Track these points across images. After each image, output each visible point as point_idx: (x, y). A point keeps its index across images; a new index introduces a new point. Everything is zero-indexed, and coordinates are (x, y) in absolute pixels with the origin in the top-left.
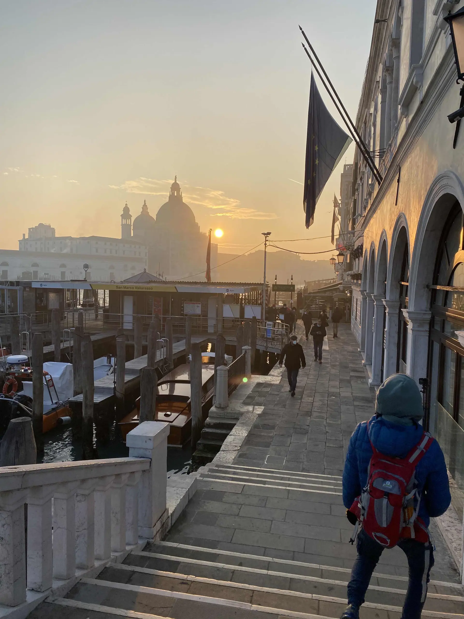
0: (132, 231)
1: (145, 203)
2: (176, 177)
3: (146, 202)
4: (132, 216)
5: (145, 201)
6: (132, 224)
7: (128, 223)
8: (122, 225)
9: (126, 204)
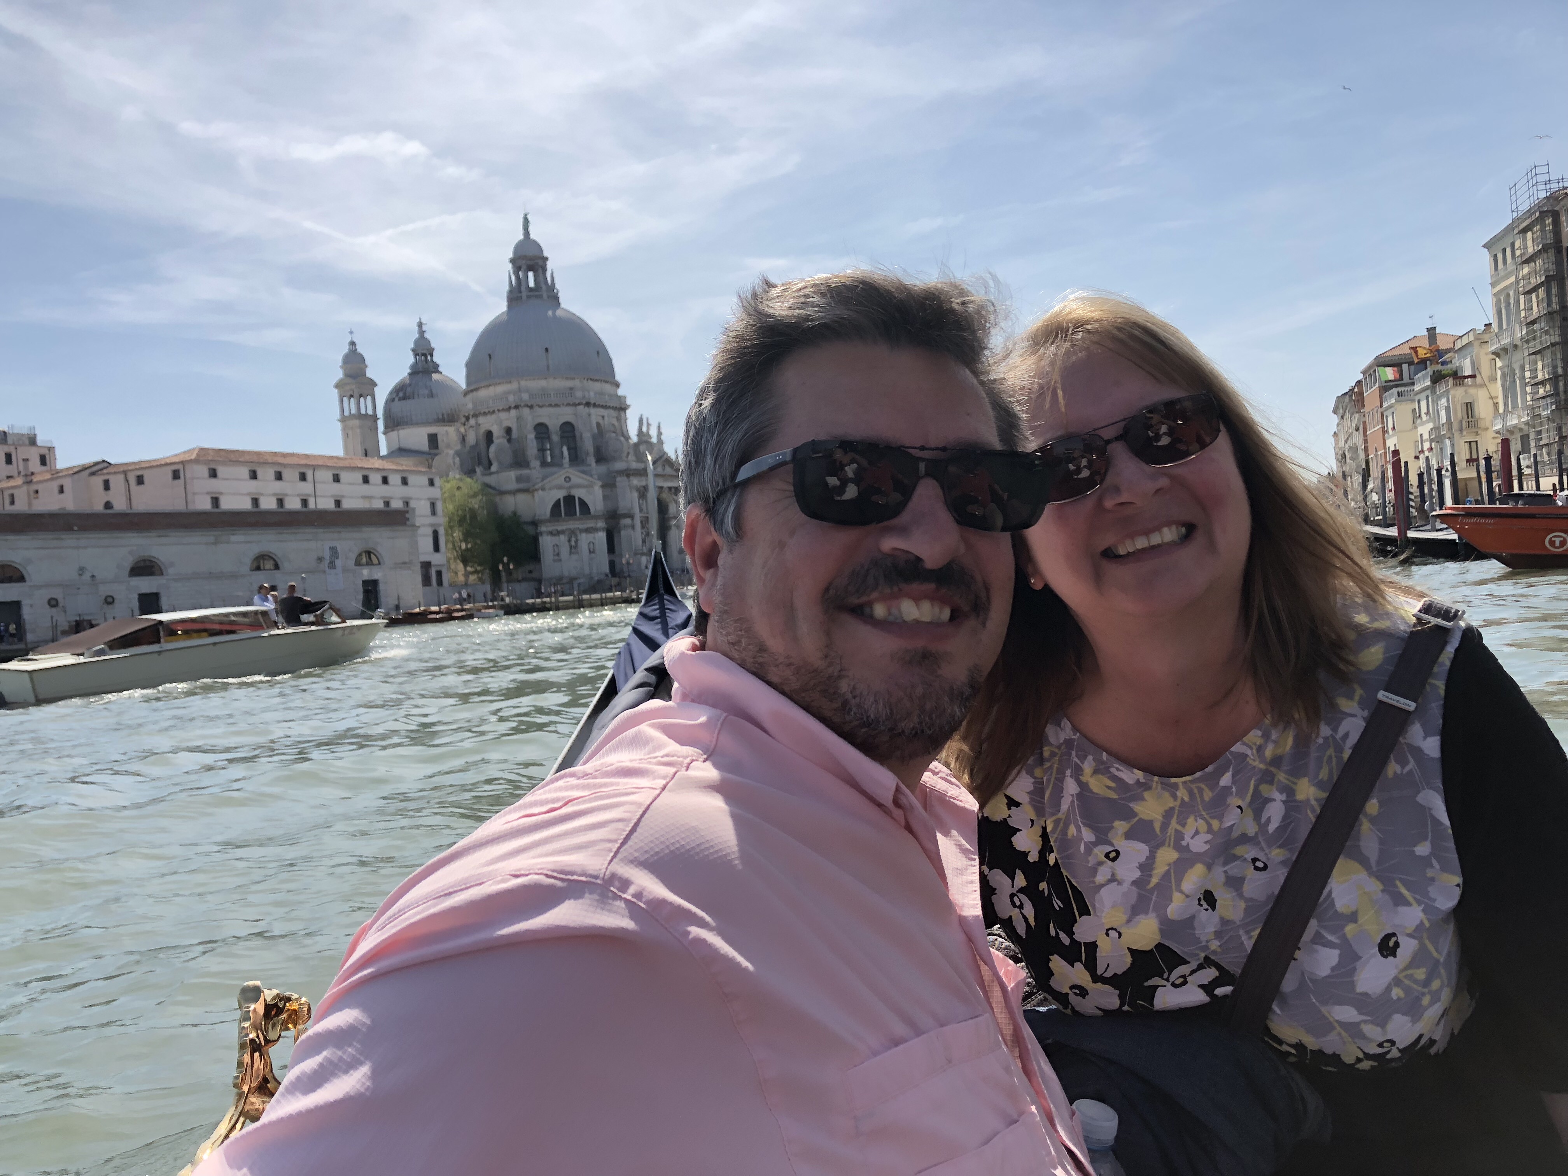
0: (382, 439)
1: (422, 333)
2: (526, 221)
3: (424, 328)
4: (376, 385)
5: (420, 325)
6: (380, 413)
7: (363, 412)
8: (343, 419)
9: (353, 343)
